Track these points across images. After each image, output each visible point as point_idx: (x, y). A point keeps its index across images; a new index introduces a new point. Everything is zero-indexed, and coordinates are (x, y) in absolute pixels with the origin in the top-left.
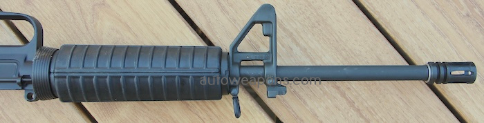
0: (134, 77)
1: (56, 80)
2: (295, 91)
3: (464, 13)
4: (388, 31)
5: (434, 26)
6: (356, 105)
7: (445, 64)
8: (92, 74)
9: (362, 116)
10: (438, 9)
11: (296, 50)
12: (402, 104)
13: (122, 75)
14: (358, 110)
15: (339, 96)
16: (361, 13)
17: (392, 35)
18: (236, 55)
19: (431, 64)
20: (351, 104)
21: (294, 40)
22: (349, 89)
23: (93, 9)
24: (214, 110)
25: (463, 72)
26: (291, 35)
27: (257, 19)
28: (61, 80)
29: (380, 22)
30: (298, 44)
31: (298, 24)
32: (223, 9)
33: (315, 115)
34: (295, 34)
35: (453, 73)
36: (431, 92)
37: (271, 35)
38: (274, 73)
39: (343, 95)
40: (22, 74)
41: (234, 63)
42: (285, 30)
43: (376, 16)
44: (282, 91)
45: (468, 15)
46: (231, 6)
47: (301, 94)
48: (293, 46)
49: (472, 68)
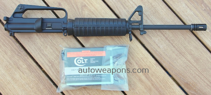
0: (99, 27)
1: (75, 28)
2: (148, 34)
3: (204, 9)
4: (179, 15)
5: (194, 13)
6: (168, 39)
7: (197, 25)
8: (86, 26)
9: (170, 42)
10: (195, 8)
11: (148, 21)
12: (183, 38)
13: (96, 27)
14: (169, 41)
15: (162, 36)
16: (169, 9)
17: (180, 16)
18: (130, 21)
19: (192, 24)
20: (167, 38)
21: (148, 18)
22: (166, 33)
23: (82, 7)
24: (122, 40)
25: (203, 27)
26: (147, 16)
27: (137, 10)
28: (77, 28)
29: (176, 12)
30: (149, 19)
31: (149, 13)
32: (125, 8)
33: (155, 42)
34: (148, 16)
35: (199, 27)
36: (193, 35)
37: (141, 15)
38: (143, 27)
39: (164, 36)
40: (63, 27)
41: (130, 24)
42: (145, 14)
43: (174, 10)
44: (145, 33)
45: (205, 10)
46: (127, 7)
47: (150, 35)
48: (148, 20)
49: (205, 26)
